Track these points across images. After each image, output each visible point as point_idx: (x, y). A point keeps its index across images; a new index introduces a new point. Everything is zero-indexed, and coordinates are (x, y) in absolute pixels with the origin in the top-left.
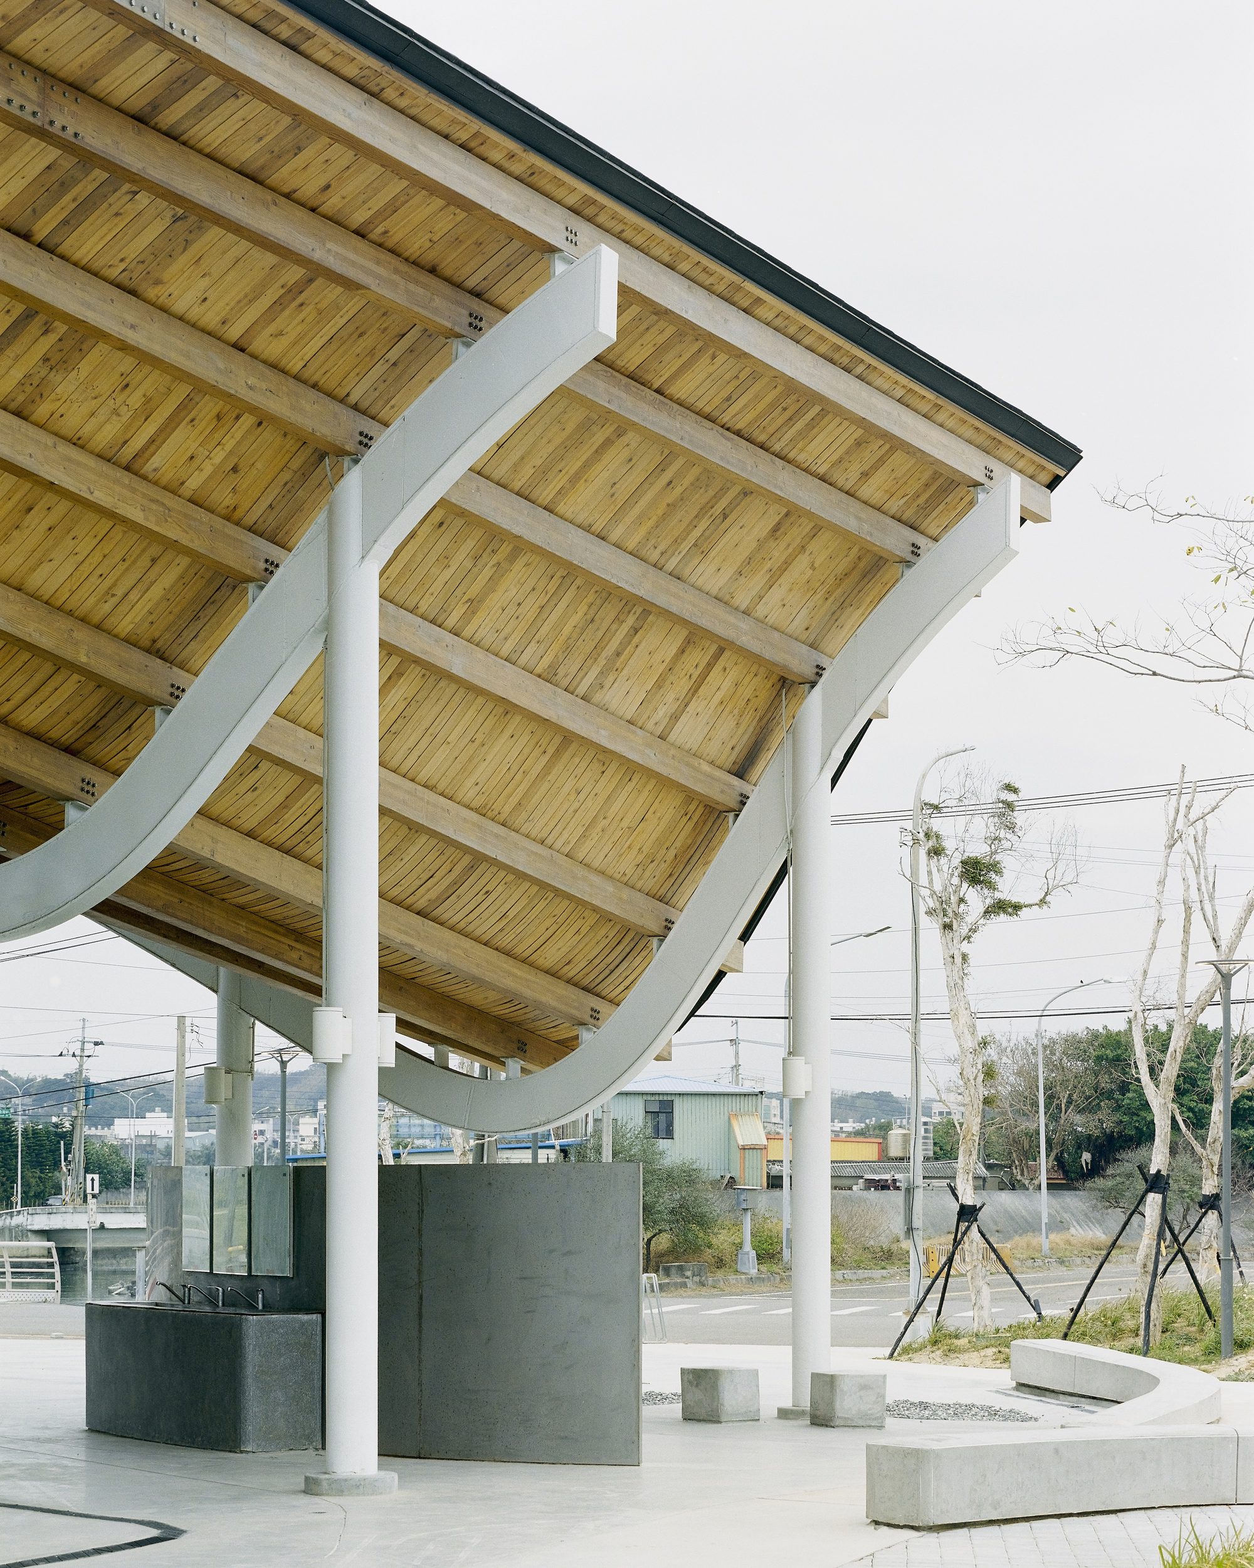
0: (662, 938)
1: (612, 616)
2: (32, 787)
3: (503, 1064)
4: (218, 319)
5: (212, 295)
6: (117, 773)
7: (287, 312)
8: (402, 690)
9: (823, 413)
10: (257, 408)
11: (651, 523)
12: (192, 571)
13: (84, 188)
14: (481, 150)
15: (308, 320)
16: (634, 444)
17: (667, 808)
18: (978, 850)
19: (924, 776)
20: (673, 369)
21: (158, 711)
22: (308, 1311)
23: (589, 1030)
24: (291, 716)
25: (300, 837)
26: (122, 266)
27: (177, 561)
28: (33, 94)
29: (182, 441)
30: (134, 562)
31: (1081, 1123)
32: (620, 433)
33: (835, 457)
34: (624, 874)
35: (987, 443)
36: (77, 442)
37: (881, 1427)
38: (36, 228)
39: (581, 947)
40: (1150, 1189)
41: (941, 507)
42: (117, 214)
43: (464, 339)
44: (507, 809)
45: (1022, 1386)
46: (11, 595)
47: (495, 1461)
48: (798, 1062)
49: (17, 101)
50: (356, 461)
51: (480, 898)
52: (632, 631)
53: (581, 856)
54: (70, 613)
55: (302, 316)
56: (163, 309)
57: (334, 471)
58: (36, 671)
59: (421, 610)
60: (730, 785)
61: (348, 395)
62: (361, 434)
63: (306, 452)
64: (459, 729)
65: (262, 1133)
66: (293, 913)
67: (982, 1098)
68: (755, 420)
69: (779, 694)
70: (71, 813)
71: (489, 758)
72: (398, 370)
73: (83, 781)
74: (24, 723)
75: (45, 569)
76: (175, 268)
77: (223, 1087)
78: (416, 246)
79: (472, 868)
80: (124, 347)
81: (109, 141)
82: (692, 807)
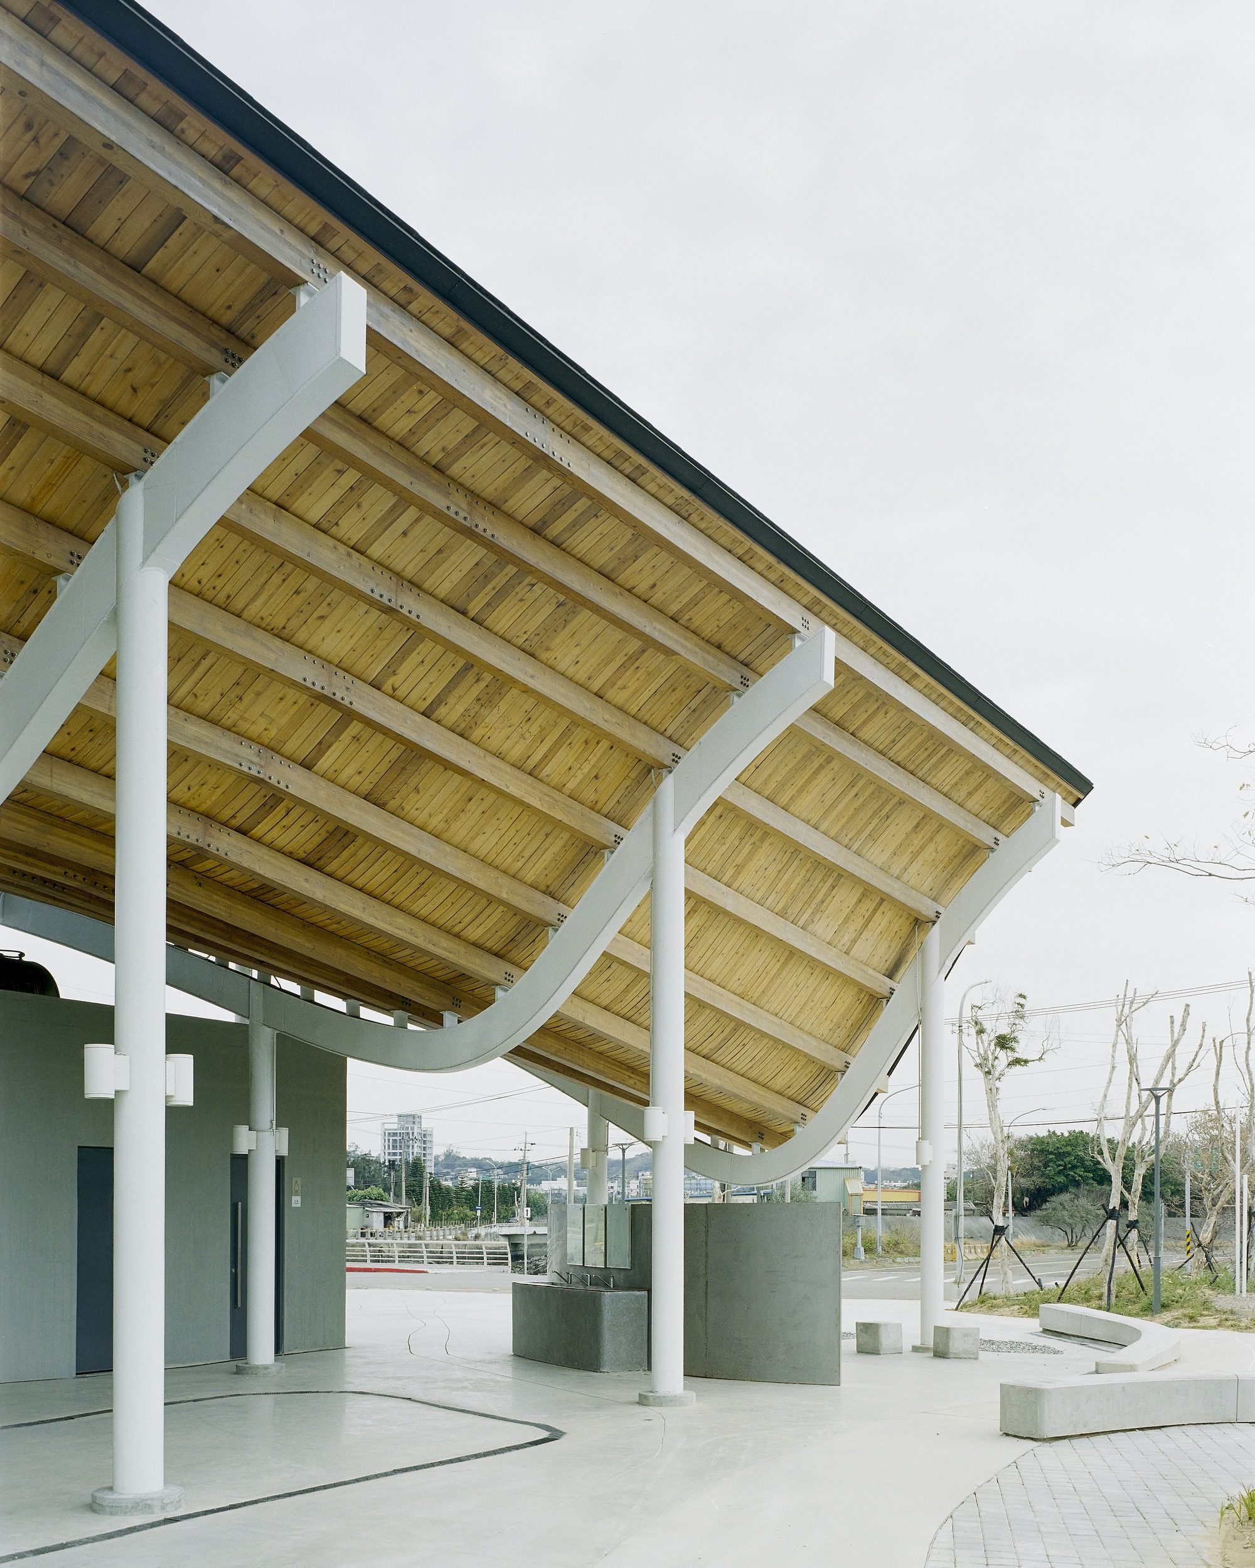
0: (843, 1073)
1: (820, 877)
2: (478, 978)
3: (750, 1146)
4: (586, 675)
5: (582, 660)
6: (526, 969)
7: (628, 673)
8: (697, 920)
9: (950, 751)
10: (610, 734)
11: (844, 820)
12: (570, 843)
13: (499, 581)
14: (750, 562)
15: (641, 679)
16: (836, 769)
17: (848, 997)
18: (1004, 1030)
19: (965, 996)
20: (862, 720)
21: (550, 929)
22: (639, 1289)
23: (799, 1126)
24: (630, 935)
25: (635, 1010)
26: (526, 636)
27: (561, 836)
28: (464, 506)
29: (563, 758)
30: (535, 836)
31: (1024, 1182)
32: (829, 760)
33: (954, 781)
34: (822, 1035)
35: (1041, 776)
36: (499, 756)
37: (976, 1359)
38: (470, 607)
39: (796, 1077)
40: (1110, 1218)
41: (1011, 817)
42: (521, 600)
43: (737, 692)
44: (757, 995)
45: (1046, 1331)
46: (460, 856)
47: (751, 1381)
48: (926, 1144)
49: (453, 509)
50: (670, 772)
51: (739, 1048)
52: (831, 888)
53: (798, 1023)
54: (497, 867)
55: (638, 675)
56: (551, 667)
57: (658, 779)
58: (476, 905)
59: (708, 871)
60: (884, 983)
61: (665, 730)
62: (674, 755)
63: (641, 766)
64: (730, 945)
65: (612, 1187)
66: (632, 1056)
67: (1007, 1167)
68: (907, 757)
69: (914, 928)
70: (499, 993)
71: (746, 964)
72: (696, 714)
73: (506, 973)
74: (470, 937)
75: (481, 838)
76: (558, 640)
77: (591, 1161)
78: (708, 630)
79: (735, 1030)
80: (527, 690)
81: (515, 543)
82: (862, 996)
